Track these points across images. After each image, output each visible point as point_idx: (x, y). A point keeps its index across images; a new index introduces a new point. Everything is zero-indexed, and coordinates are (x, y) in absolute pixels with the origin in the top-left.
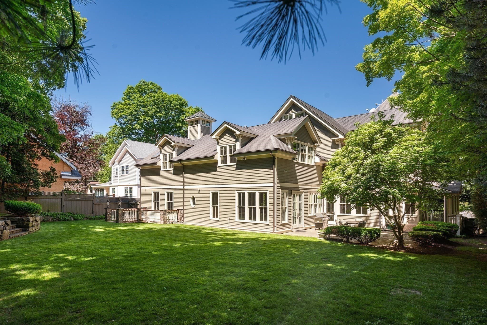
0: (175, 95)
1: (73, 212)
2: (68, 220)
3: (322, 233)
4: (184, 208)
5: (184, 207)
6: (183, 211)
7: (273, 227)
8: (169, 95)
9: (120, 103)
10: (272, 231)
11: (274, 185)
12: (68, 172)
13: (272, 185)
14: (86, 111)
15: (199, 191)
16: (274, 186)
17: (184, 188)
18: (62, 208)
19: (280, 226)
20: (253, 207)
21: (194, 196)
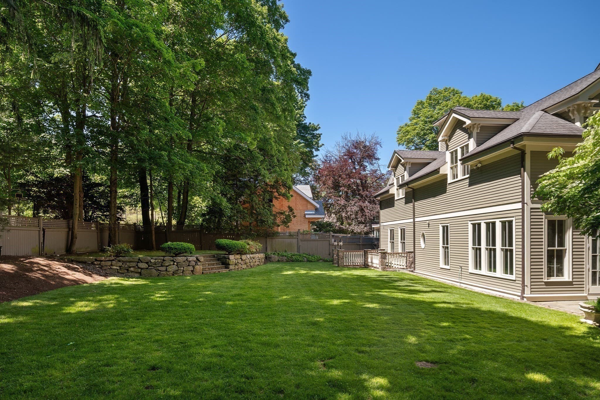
0: (479, 95)
1: (309, 254)
2: (300, 261)
3: (589, 308)
4: (414, 250)
5: (414, 248)
6: (413, 254)
7: (520, 285)
8: (470, 97)
9: (406, 125)
10: (520, 294)
11: (523, 206)
12: (311, 211)
13: (519, 206)
14: (377, 143)
15: (429, 224)
16: (523, 209)
17: (414, 222)
18: (298, 248)
19: (545, 287)
20: (493, 249)
21: (424, 232)
